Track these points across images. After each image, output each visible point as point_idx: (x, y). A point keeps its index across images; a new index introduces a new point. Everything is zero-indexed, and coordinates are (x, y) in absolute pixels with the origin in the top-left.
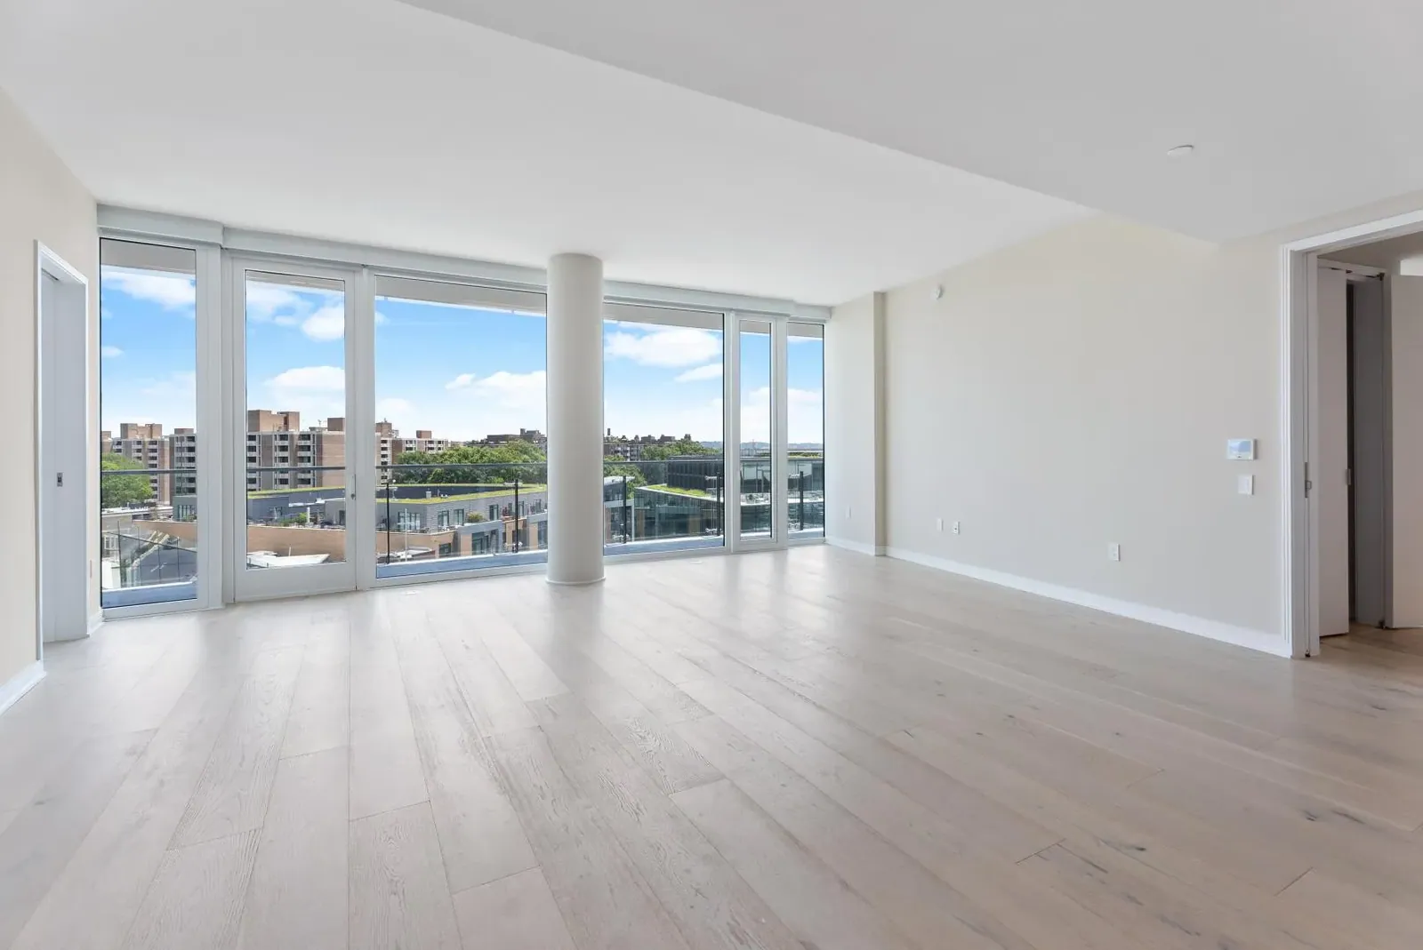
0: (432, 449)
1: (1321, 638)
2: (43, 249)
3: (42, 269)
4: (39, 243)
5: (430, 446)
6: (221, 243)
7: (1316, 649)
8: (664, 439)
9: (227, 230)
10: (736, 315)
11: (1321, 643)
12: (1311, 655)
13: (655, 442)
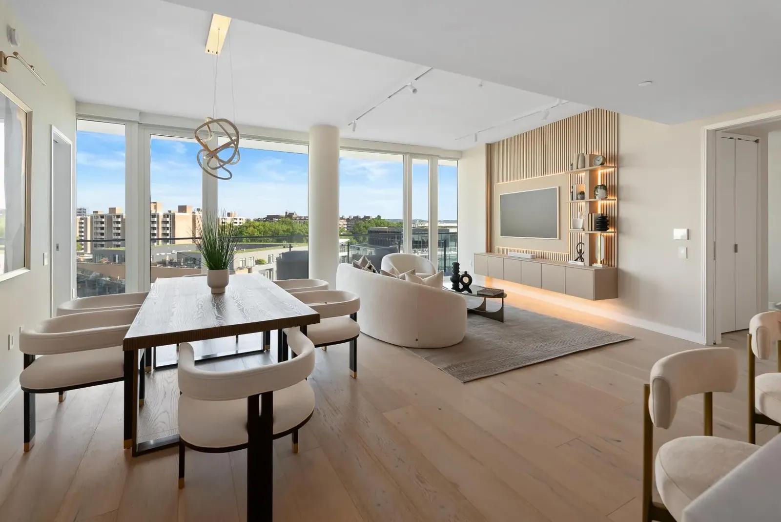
0: (236, 223)
1: (722, 334)
2: (54, 129)
3: (54, 140)
4: (53, 126)
5: (235, 221)
6: (139, 121)
7: (719, 340)
8: (366, 218)
9: (141, 113)
10: (410, 156)
11: (722, 337)
12: (717, 343)
13: (361, 219)
